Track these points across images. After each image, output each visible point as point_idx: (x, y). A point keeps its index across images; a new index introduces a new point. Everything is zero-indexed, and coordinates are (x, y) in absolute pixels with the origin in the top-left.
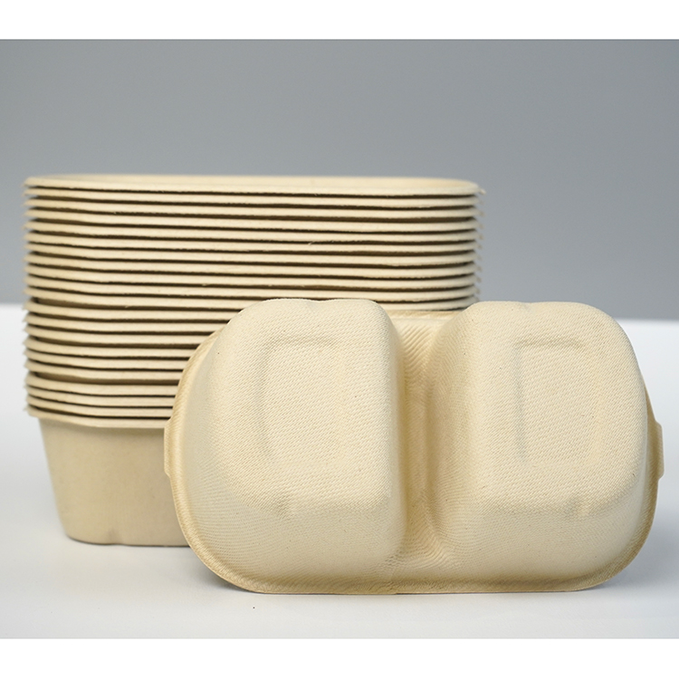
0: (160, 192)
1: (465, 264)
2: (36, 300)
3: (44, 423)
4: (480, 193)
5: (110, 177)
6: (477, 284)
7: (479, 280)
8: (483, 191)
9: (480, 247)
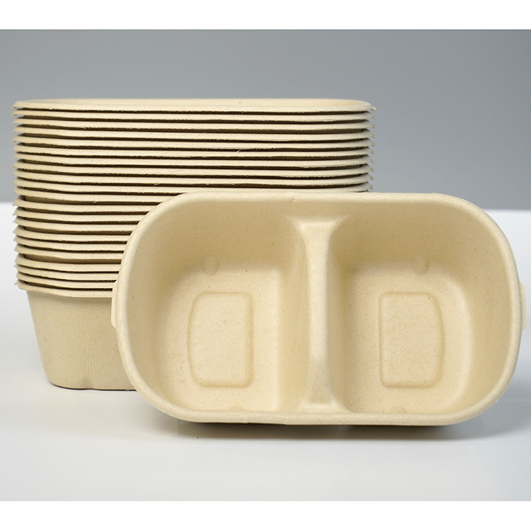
0: (120, 112)
1: (361, 166)
2: (24, 198)
3: (30, 294)
4: (372, 110)
5: (80, 101)
6: (370, 182)
7: (372, 179)
8: (375, 109)
9: (372, 153)
